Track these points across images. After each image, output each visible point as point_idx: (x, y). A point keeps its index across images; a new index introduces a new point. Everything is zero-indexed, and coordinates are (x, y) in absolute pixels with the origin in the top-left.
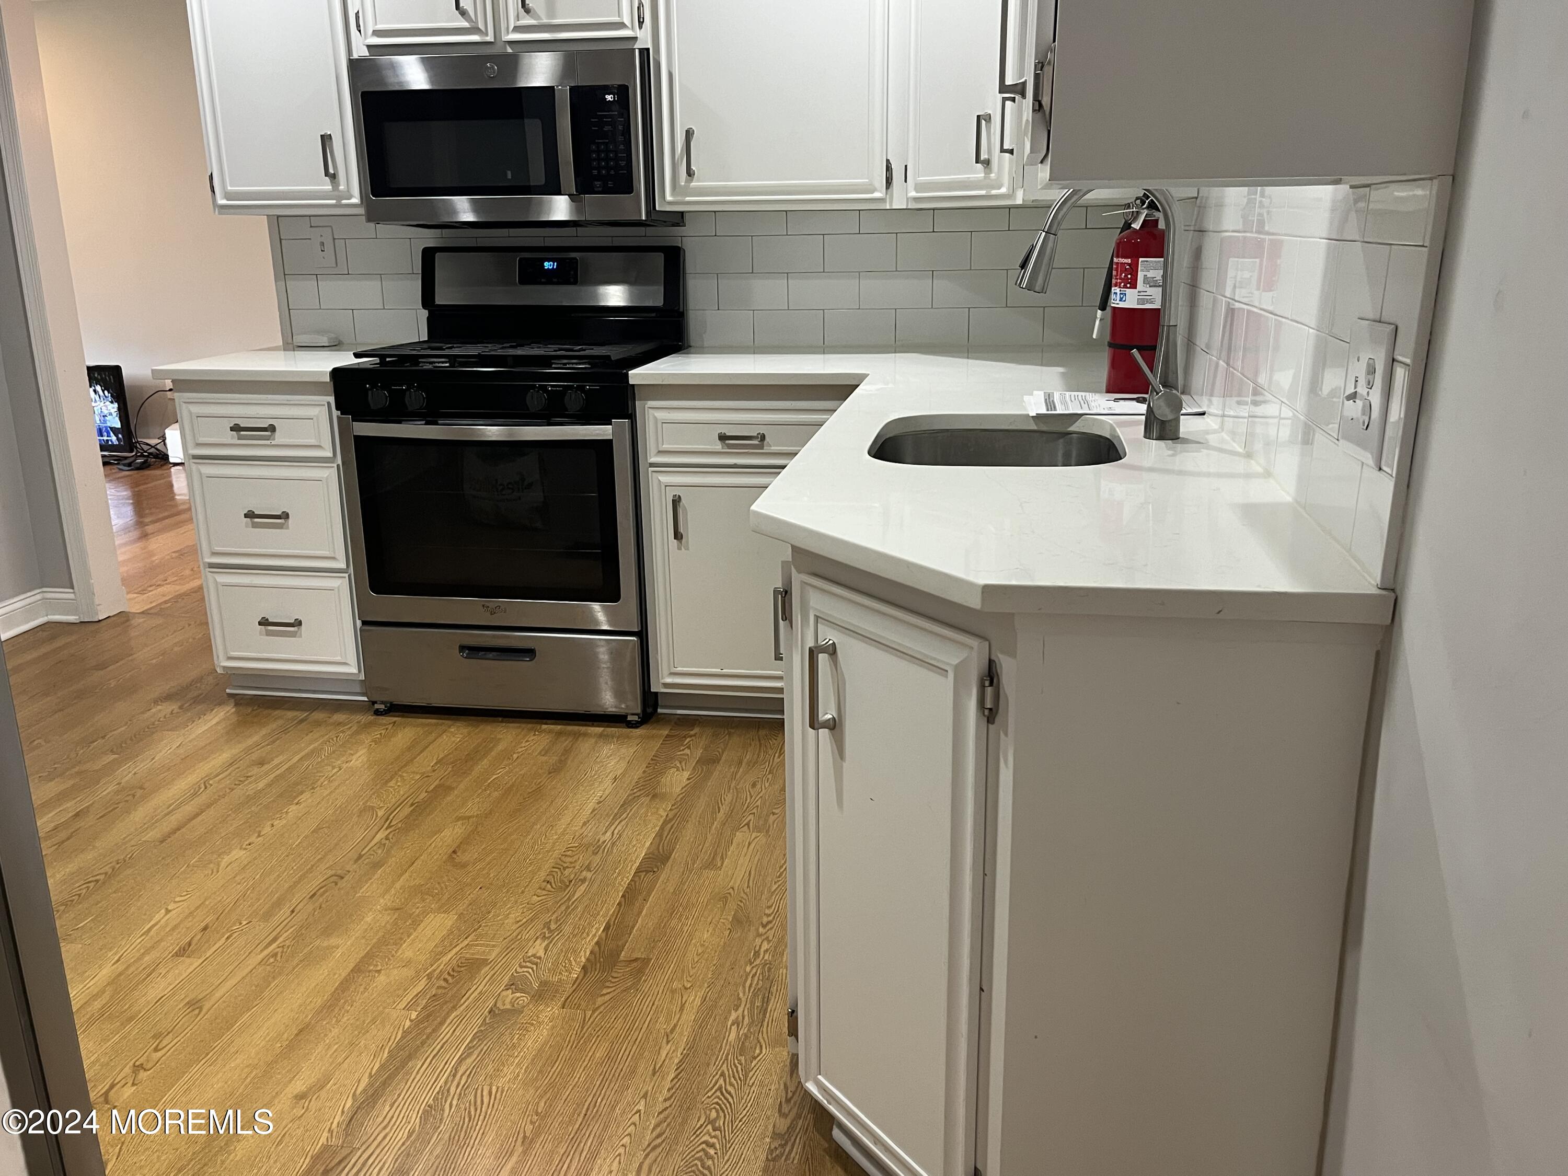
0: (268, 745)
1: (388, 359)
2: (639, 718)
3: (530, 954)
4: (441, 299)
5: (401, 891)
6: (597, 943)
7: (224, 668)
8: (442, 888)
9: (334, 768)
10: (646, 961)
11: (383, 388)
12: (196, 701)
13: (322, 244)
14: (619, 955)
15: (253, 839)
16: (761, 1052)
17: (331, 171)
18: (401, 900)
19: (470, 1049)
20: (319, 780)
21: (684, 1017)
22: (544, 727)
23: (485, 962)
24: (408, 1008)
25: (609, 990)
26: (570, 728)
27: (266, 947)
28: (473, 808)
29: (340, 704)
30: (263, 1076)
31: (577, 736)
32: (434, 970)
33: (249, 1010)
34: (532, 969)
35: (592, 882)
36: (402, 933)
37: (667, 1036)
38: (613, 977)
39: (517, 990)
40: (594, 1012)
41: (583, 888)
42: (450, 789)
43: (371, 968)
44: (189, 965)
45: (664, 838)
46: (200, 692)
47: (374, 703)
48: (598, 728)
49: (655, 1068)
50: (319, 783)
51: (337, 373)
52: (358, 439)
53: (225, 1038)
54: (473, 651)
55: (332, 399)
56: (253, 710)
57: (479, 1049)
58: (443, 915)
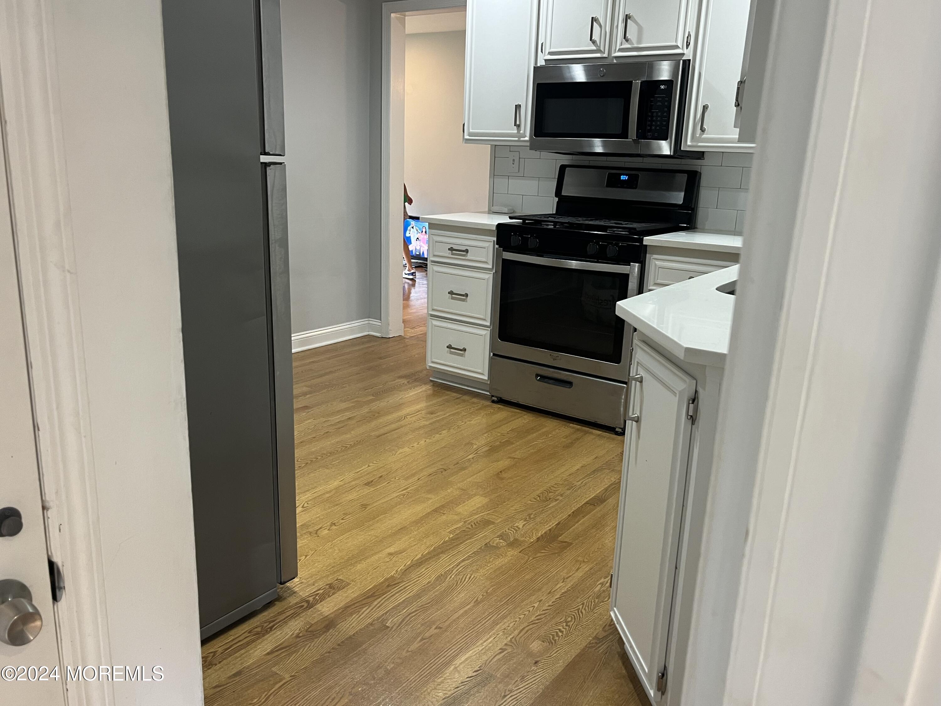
0: (438, 406)
1: (527, 221)
2: (622, 431)
3: (515, 525)
4: (565, 192)
5: (469, 483)
6: (550, 530)
7: (430, 366)
8: (488, 486)
9: (463, 422)
10: (571, 544)
11: (519, 236)
12: (416, 380)
13: (514, 160)
14: (558, 538)
15: (415, 445)
16: (608, 600)
17: (518, 123)
18: (467, 487)
19: (469, 557)
20: (453, 426)
21: (577, 574)
22: (571, 425)
23: (493, 523)
24: (450, 532)
25: (545, 551)
26: (584, 428)
27: (402, 491)
28: (518, 454)
29: (478, 394)
30: (379, 541)
31: (586, 433)
32: (469, 520)
33: (384, 514)
34: (513, 532)
35: (561, 501)
36: (461, 501)
37: (564, 579)
38: (550, 546)
39: (502, 539)
40: (533, 558)
41: (554, 503)
42: (512, 443)
43: (442, 511)
44: (367, 490)
45: (608, 491)
46: (419, 377)
47: (493, 396)
48: (599, 432)
49: (551, 591)
50: (453, 427)
51: (499, 226)
52: (504, 261)
53: (371, 523)
54: (544, 378)
55: (495, 239)
56: (438, 389)
57: (473, 559)
58: (483, 498)
